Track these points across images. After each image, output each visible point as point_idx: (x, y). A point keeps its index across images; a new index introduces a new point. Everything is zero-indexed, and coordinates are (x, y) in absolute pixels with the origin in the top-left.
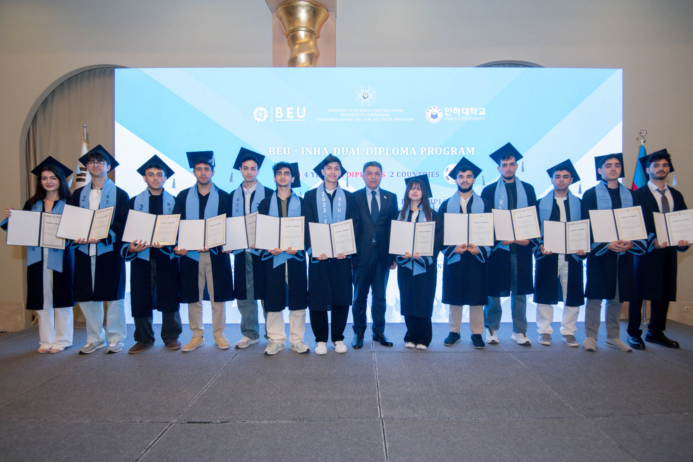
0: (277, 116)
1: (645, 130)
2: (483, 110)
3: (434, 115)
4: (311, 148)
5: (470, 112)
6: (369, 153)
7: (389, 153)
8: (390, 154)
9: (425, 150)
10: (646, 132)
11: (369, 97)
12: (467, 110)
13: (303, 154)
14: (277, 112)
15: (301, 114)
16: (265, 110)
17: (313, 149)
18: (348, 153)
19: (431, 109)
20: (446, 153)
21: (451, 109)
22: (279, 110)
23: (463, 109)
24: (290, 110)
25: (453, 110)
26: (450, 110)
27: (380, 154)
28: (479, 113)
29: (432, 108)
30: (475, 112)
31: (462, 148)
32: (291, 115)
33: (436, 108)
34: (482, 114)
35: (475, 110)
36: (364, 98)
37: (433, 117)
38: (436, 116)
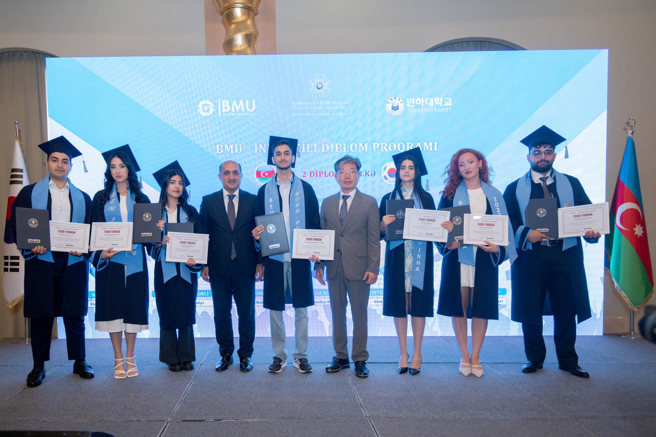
0: (224, 110)
1: (633, 120)
2: (449, 100)
3: (394, 107)
5: (434, 102)
6: (325, 150)
7: (346, 150)
10: (635, 121)
11: (323, 88)
12: (432, 100)
14: (224, 106)
15: (251, 107)
16: (210, 103)
19: (391, 99)
21: (413, 99)
22: (226, 104)
23: (427, 99)
25: (415, 101)
26: (412, 101)
28: (445, 104)
29: (393, 98)
30: (440, 102)
33: (397, 99)
34: (448, 105)
35: (440, 100)
36: (317, 88)
37: (394, 108)
38: (397, 108)
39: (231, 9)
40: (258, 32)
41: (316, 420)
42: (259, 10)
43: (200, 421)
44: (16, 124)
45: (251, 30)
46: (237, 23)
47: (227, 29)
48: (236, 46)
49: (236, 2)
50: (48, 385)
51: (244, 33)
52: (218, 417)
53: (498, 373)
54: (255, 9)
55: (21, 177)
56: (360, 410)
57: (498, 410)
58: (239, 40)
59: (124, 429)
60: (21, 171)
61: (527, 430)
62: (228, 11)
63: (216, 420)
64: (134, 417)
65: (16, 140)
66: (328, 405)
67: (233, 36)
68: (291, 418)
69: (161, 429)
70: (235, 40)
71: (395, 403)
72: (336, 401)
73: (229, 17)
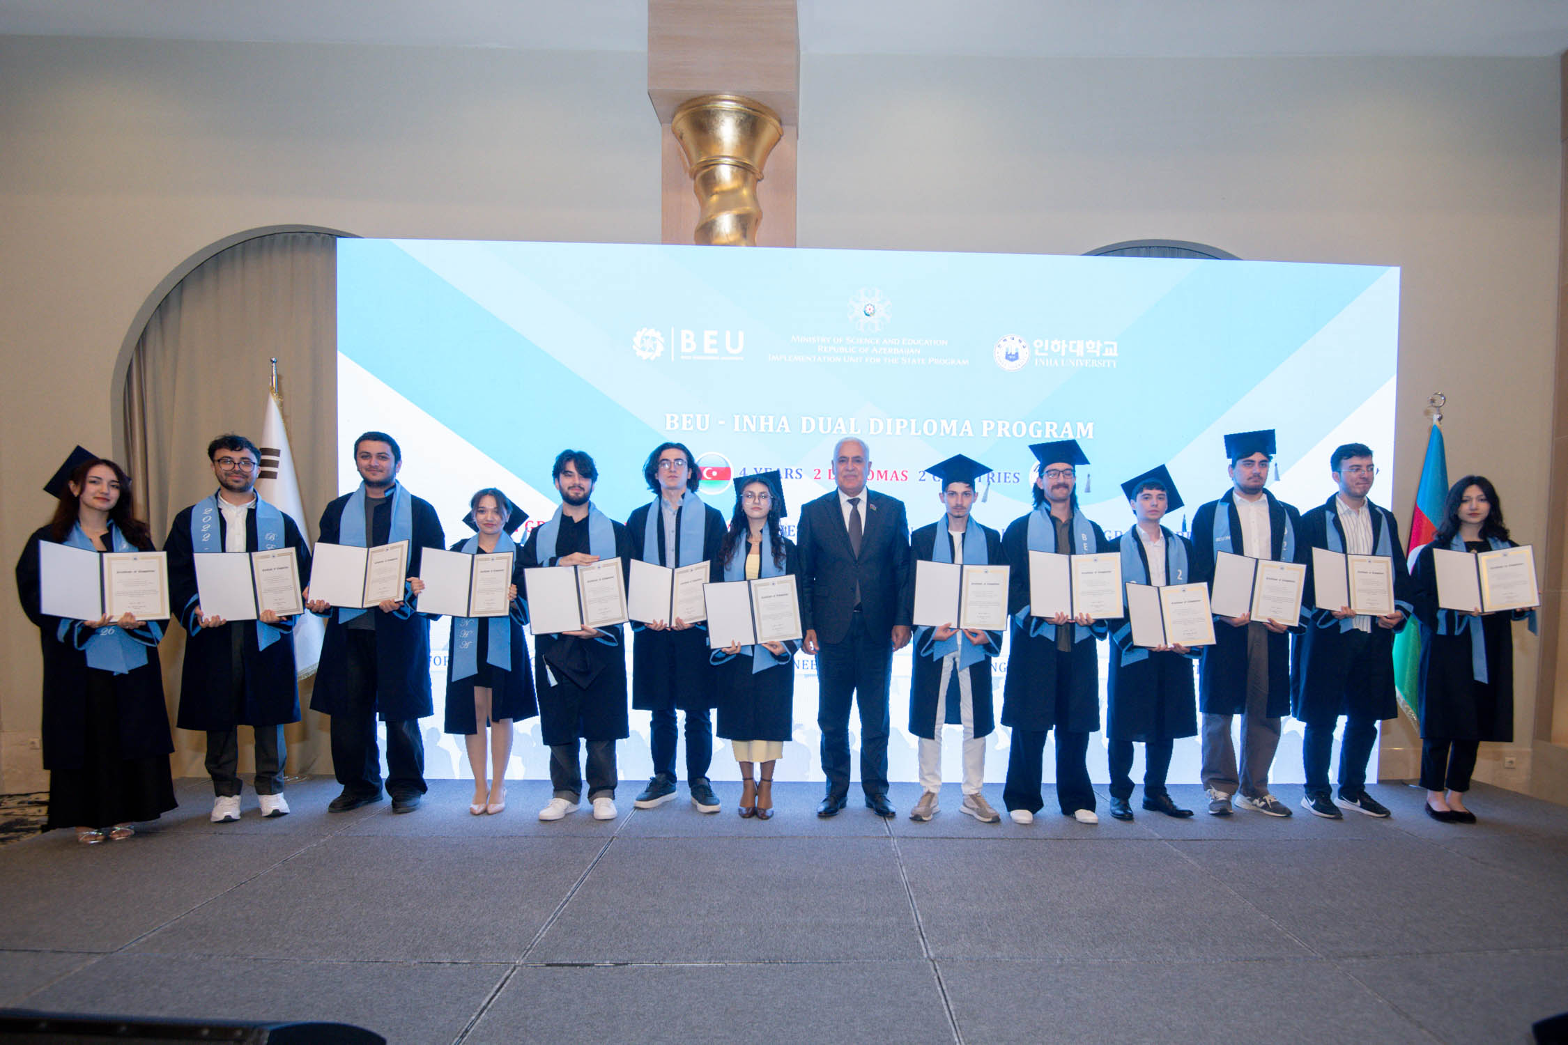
0: (684, 349)
1: (1441, 395)
2: (1112, 346)
3: (1011, 354)
4: (754, 417)
5: (1085, 350)
6: (875, 431)
7: (916, 432)
8: (919, 433)
9: (993, 425)
10: (1445, 399)
11: (876, 313)
12: (1080, 344)
13: (737, 429)
14: (684, 341)
15: (735, 346)
16: (658, 335)
17: (758, 420)
18: (832, 430)
19: (1005, 340)
20: (1036, 434)
21: (1047, 341)
22: (688, 336)
23: (1071, 342)
24: (712, 337)
25: (1050, 345)
26: (1044, 345)
27: (898, 432)
28: (1104, 352)
29: (1009, 339)
30: (1095, 349)
31: (1068, 425)
32: (712, 346)
33: (1017, 339)
34: (1111, 354)
35: (1096, 345)
36: (866, 314)
37: (1011, 357)
38: (1016, 356)
39: (712, 167)
40: (760, 212)
41: (824, 965)
42: (765, 171)
43: (582, 965)
44: (273, 362)
45: (748, 208)
46: (723, 193)
47: (703, 204)
48: (718, 235)
49: (724, 154)
50: (291, 878)
51: (735, 212)
52: (622, 959)
53: (1190, 861)
54: (758, 169)
55: (275, 464)
56: (918, 942)
57: (1190, 942)
58: (726, 223)
59: (418, 982)
60: (277, 453)
61: (1247, 985)
62: (706, 171)
63: (617, 965)
64: (447, 954)
65: (270, 394)
66: (853, 932)
67: (713, 217)
68: (772, 961)
69: (496, 984)
70: (718, 224)
71: (988, 927)
72: (871, 923)
73: (706, 180)
